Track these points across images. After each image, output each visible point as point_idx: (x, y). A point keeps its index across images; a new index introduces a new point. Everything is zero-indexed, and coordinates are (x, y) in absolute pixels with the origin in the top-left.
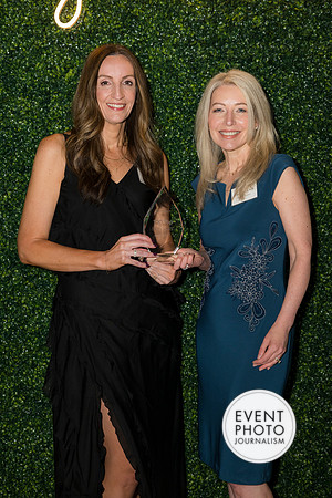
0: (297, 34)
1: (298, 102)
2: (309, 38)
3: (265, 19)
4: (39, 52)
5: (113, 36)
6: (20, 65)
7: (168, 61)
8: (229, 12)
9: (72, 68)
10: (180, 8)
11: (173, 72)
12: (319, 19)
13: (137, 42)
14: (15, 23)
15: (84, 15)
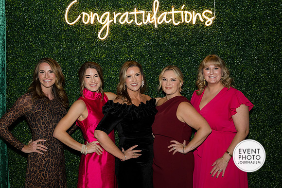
0: (189, 43)
1: (190, 68)
2: (194, 45)
3: (177, 38)
4: (92, 48)
5: (120, 42)
6: (85, 53)
7: (141, 52)
8: (163, 35)
9: (104, 54)
10: (146, 33)
11: (142, 56)
12: (197, 38)
13: (129, 45)
14: (84, 38)
15: (109, 34)
